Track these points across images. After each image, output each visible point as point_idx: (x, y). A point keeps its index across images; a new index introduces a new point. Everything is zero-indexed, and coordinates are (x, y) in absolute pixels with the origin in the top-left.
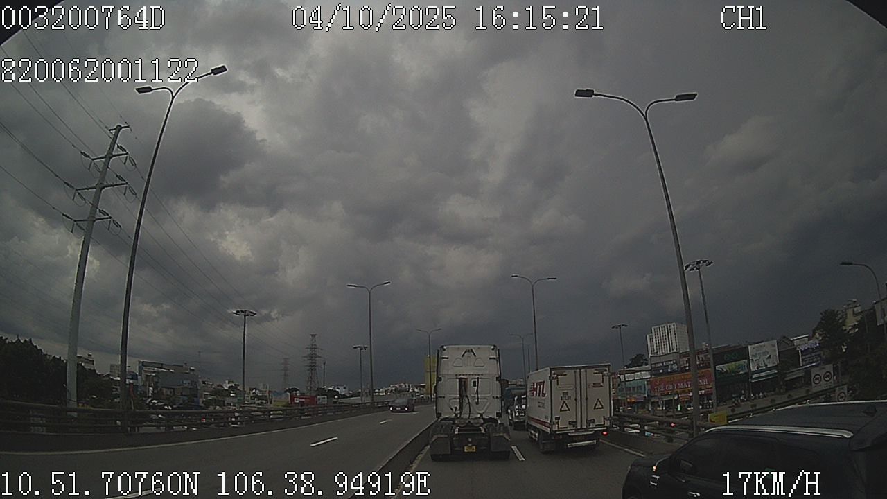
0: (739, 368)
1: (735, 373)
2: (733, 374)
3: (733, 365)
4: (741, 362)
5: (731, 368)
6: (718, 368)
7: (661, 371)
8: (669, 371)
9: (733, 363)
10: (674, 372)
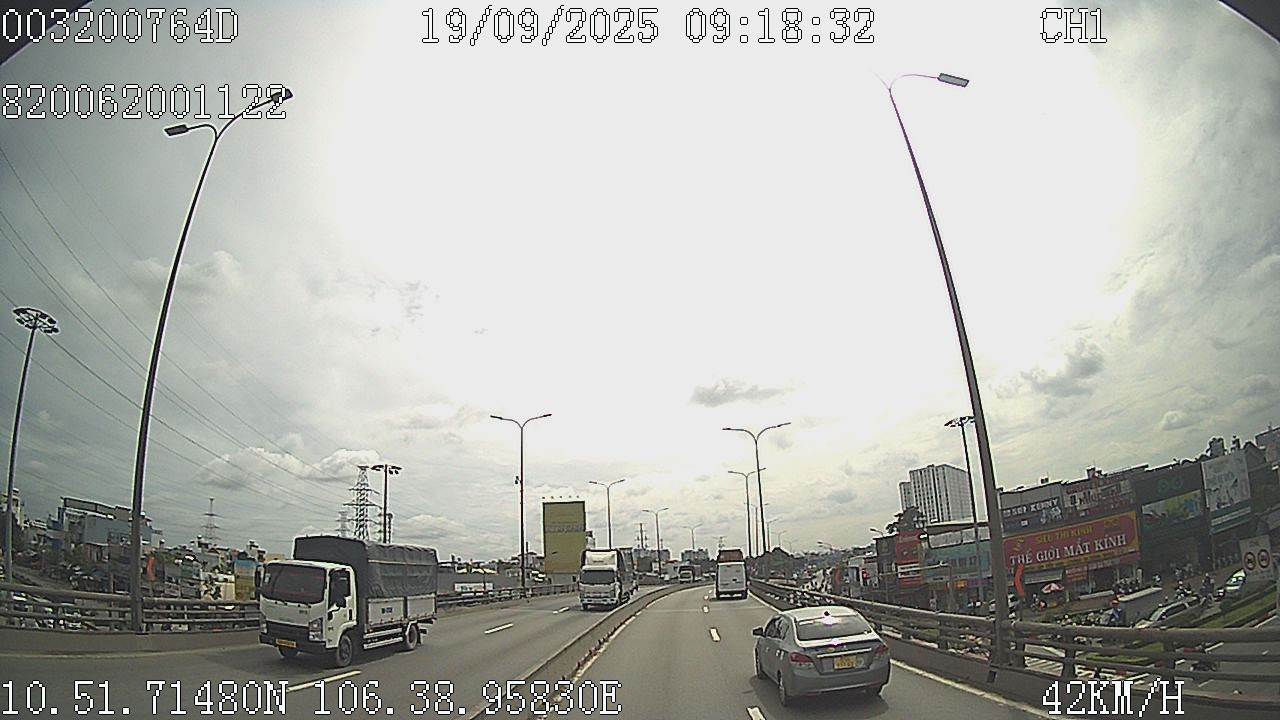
0: (1185, 509)
1: (1178, 518)
2: (1176, 521)
3: (1173, 503)
4: (1190, 496)
5: (1170, 509)
6: (1146, 510)
7: (1026, 522)
8: (1043, 521)
9: (1176, 498)
10: (1054, 521)
